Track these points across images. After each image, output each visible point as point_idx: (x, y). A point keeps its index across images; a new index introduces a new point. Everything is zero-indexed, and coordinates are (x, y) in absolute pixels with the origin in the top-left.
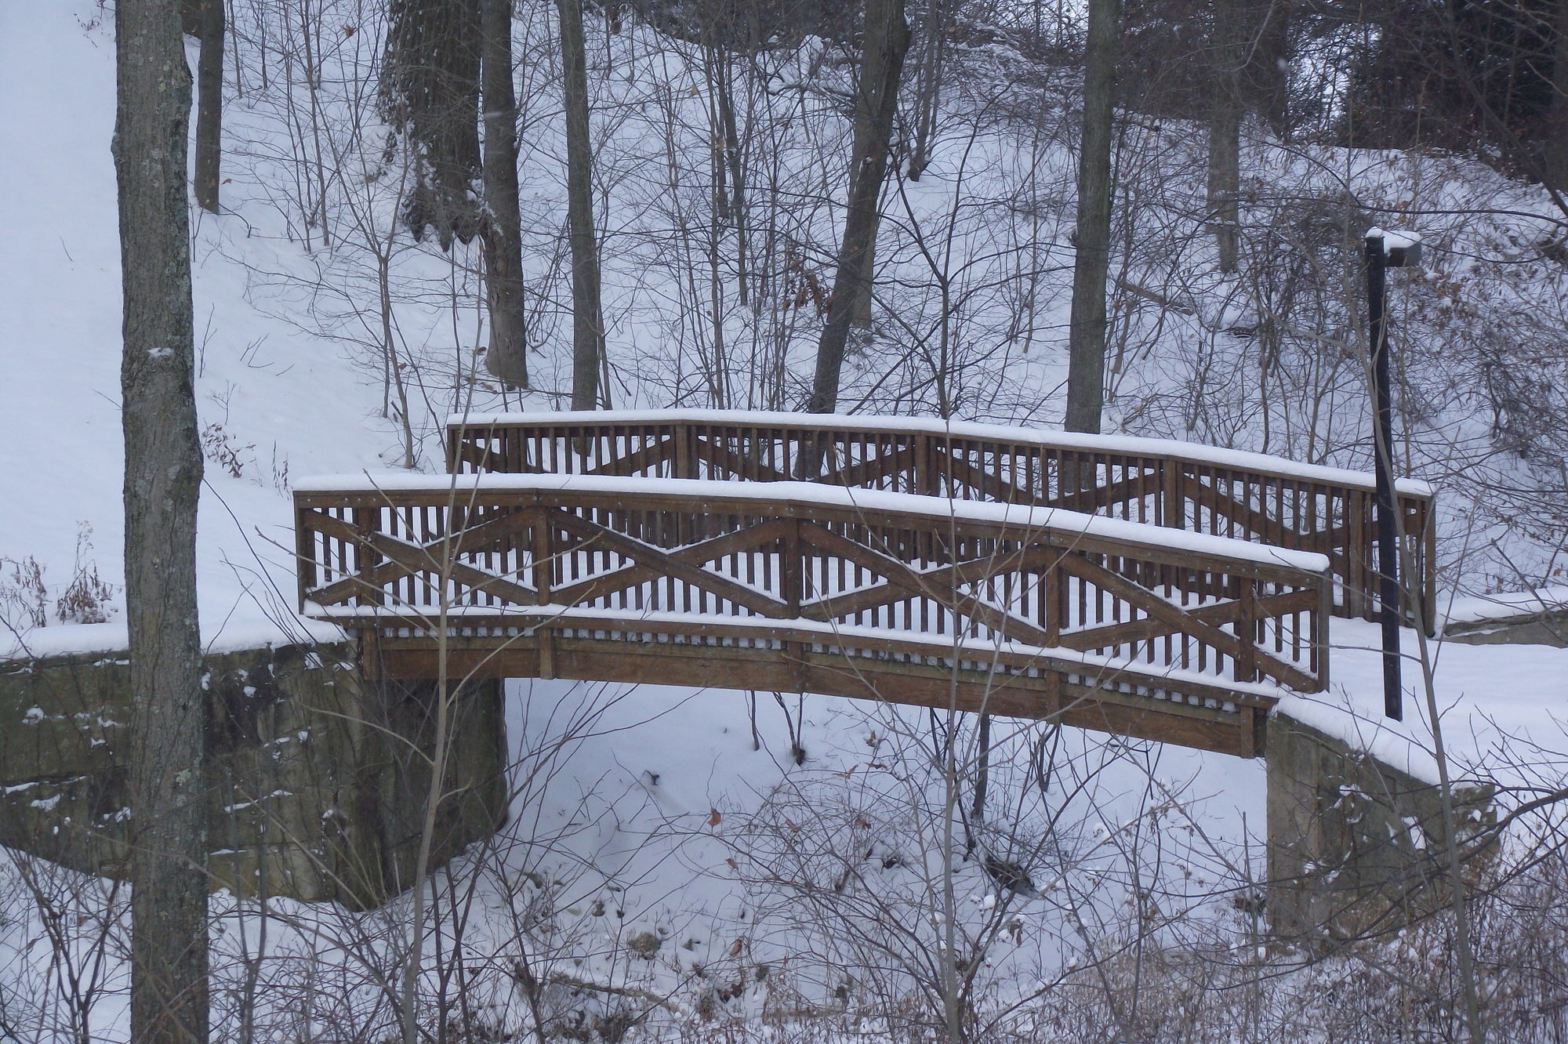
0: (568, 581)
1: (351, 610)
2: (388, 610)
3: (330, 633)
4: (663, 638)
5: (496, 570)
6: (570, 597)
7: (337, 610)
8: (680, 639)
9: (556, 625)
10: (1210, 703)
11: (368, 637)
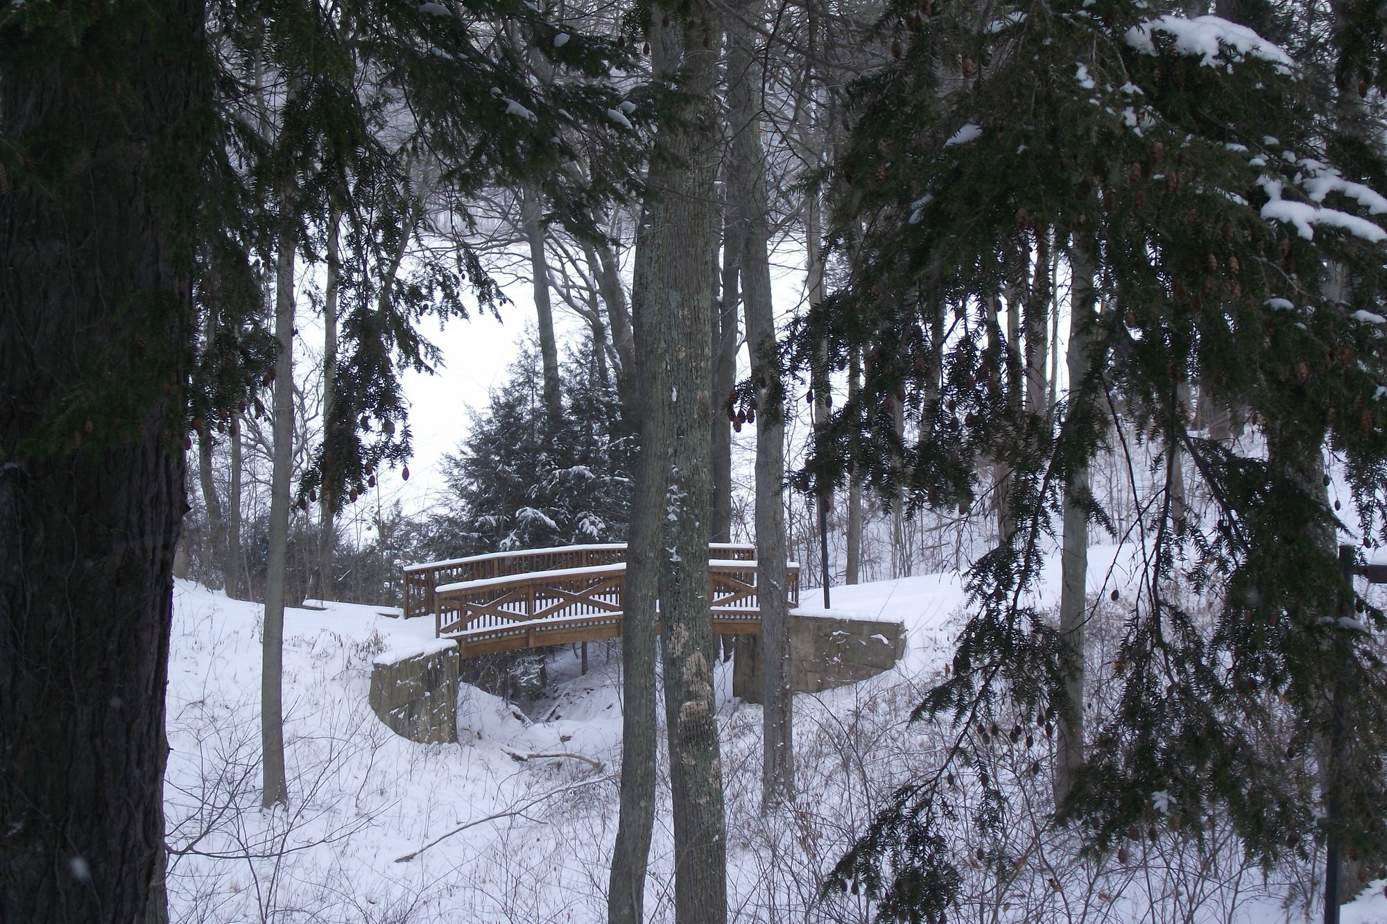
0: (538, 611)
1: (456, 633)
2: (470, 631)
3: (453, 643)
4: (573, 626)
5: (511, 610)
6: (540, 616)
7: (451, 635)
8: (579, 625)
9: (533, 626)
10: (732, 617)
11: (463, 643)
